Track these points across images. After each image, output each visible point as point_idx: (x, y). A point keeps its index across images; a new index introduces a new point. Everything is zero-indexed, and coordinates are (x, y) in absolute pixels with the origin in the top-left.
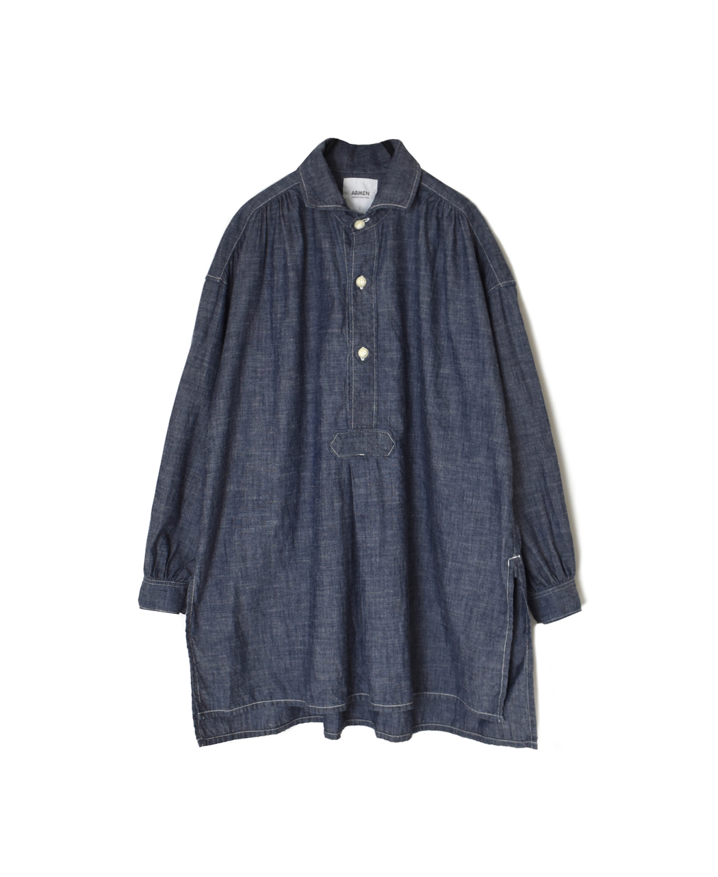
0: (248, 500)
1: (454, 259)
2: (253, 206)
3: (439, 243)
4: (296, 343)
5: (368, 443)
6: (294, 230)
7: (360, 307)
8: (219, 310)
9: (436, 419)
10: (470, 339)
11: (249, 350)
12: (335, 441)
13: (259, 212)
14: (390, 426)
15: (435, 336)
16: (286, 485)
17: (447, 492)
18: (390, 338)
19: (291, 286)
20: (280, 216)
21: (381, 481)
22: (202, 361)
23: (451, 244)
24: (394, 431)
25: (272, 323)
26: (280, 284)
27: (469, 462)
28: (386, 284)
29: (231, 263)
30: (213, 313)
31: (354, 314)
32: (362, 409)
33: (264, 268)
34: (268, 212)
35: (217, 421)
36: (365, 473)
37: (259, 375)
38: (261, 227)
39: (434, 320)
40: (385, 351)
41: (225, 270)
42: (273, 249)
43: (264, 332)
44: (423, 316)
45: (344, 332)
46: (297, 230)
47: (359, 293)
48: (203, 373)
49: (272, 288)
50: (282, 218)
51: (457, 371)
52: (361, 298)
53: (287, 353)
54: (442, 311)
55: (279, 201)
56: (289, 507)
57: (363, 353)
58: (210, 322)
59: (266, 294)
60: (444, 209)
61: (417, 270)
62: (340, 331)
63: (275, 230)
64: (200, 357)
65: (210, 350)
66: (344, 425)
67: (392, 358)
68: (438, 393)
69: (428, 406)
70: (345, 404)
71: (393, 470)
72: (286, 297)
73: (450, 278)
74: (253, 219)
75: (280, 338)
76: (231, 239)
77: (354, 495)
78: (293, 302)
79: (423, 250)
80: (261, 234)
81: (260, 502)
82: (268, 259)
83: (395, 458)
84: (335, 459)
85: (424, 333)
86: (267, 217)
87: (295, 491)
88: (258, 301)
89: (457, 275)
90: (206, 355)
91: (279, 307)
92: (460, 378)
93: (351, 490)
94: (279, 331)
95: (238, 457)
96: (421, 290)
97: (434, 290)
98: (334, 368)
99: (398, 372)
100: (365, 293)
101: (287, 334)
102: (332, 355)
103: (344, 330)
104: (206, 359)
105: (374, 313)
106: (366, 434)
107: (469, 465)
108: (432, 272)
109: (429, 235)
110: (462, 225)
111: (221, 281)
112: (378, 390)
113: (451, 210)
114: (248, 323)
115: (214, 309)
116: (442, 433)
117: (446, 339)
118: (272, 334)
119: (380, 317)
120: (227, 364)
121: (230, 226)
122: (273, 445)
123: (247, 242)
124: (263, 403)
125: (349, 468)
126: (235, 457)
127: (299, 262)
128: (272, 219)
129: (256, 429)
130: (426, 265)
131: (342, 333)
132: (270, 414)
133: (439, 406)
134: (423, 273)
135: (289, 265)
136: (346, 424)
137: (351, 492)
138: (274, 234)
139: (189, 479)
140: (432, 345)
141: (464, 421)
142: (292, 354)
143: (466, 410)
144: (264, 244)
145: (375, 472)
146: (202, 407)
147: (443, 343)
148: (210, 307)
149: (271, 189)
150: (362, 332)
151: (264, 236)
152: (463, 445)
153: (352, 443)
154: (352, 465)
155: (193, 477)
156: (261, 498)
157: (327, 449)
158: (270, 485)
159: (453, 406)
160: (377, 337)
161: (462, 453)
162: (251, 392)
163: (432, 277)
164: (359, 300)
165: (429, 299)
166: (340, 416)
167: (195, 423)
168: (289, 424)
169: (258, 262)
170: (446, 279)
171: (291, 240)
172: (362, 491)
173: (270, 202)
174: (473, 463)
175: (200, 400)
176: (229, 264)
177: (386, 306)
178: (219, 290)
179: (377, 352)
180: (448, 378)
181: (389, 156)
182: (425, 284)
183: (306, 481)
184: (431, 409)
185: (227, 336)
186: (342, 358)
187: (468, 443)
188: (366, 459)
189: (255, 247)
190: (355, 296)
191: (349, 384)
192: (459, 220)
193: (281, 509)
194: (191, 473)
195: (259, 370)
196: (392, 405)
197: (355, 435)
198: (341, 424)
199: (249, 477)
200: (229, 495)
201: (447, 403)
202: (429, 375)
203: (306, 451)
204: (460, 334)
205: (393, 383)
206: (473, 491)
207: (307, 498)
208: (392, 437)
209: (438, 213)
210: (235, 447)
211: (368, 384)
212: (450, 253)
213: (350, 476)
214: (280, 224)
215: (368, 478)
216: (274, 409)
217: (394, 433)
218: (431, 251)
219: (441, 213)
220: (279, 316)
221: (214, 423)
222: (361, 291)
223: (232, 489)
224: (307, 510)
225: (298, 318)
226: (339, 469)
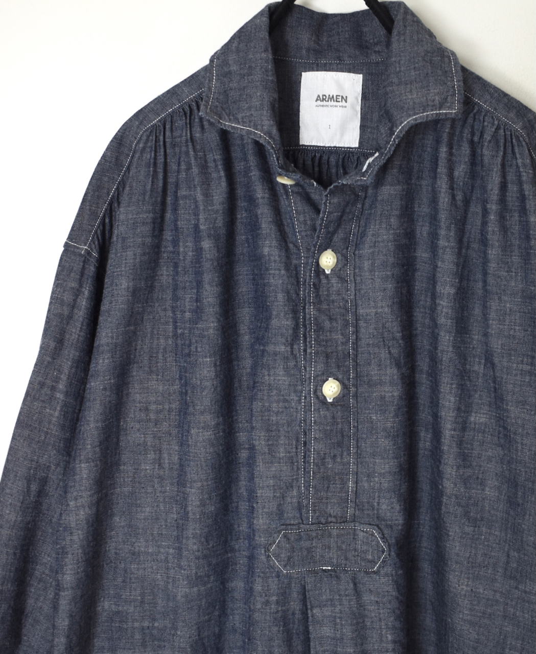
0: (134, 628)
1: (502, 217)
2: (141, 123)
3: (473, 187)
4: (215, 365)
5: (339, 548)
6: (211, 164)
7: (325, 306)
8: (84, 302)
9: (459, 505)
10: (529, 367)
11: (136, 374)
12: (278, 546)
13: (151, 132)
14: (377, 518)
15: (462, 356)
16: (200, 607)
17: (474, 635)
18: (380, 361)
19: (207, 265)
20: (187, 141)
21: (363, 616)
22: (53, 388)
23: (496, 191)
24: (387, 526)
25: (176, 328)
26: (189, 259)
27: (516, 588)
28: (373, 264)
29: (107, 220)
30: (73, 306)
31: (316, 319)
32: (328, 487)
33: (161, 230)
34: (168, 133)
35: (76, 499)
36: (331, 600)
37: (152, 416)
38: (155, 158)
39: (462, 326)
40: (370, 384)
41: (96, 232)
42: (176, 198)
43: (162, 341)
44: (442, 320)
45: (296, 352)
46: (216, 166)
47: (324, 281)
48: (55, 410)
49: (176, 266)
50: (190, 144)
51: (501, 419)
52: (328, 290)
53: (199, 382)
54: (477, 311)
55: (185, 114)
56: (206, 641)
57: (331, 389)
58: (68, 323)
59: (165, 274)
60: (483, 127)
61: (434, 236)
62: (289, 349)
63: (179, 165)
64: (49, 382)
65: (67, 371)
66: (294, 517)
67: (382, 398)
68: (464, 458)
69: (444, 480)
70: (297, 480)
71: (384, 596)
72: (199, 285)
73: (493, 253)
74: (141, 145)
75: (189, 355)
76: (106, 179)
77: (312, 636)
78: (211, 294)
79: (444, 199)
80: (155, 172)
81: (155, 632)
82: (169, 215)
83: (386, 575)
84: (278, 576)
85: (442, 351)
86: (164, 142)
87: (217, 613)
88: (151, 288)
89: (506, 248)
90: (60, 378)
91: (187, 298)
92: (505, 435)
93: (307, 627)
94: (187, 342)
95: (116, 553)
96: (438, 275)
97: (463, 273)
98: (277, 413)
99: (394, 422)
100: (334, 281)
101: (199, 349)
102: (275, 392)
103: (295, 347)
104: (61, 386)
105: (350, 317)
106: (335, 532)
107: (517, 594)
108: (460, 241)
109: (456, 173)
110: (518, 156)
111: (88, 253)
112: (358, 455)
113: (498, 128)
114: (132, 328)
115: (75, 300)
116: (470, 530)
117: (483, 361)
118: (176, 345)
119: (362, 323)
120: (94, 400)
121: (104, 156)
122: (178, 537)
123: (131, 187)
124: (160, 465)
125: (304, 592)
126: (111, 555)
127: (220, 222)
128: (174, 146)
129: (148, 509)
130: (448, 229)
131: (292, 351)
132: (172, 484)
133: (465, 481)
134: (442, 243)
135: (202, 227)
136: (298, 515)
137: (307, 632)
138: (178, 172)
139: (34, 583)
140: (457, 373)
141: (512, 512)
142: (208, 384)
143: (516, 494)
144: (160, 190)
145: (350, 601)
146: (53, 467)
147: (476, 368)
148: (68, 297)
149: (173, 92)
150: (329, 351)
151: (161, 176)
152: (508, 556)
153: (309, 550)
154: (308, 587)
155: (40, 580)
156: (156, 624)
157: (263, 558)
158: (171, 604)
159: (492, 482)
160: (355, 360)
161: (506, 569)
162: (139, 445)
163: (460, 249)
164: (323, 292)
165: (453, 291)
166: (289, 500)
167: (41, 493)
168: (203, 504)
169: (149, 220)
170: (485, 253)
171: (206, 182)
172: (327, 631)
173: (171, 115)
174: (526, 592)
175: (50, 457)
176: (103, 223)
177: (372, 304)
178: (84, 268)
179: (356, 386)
180: (484, 432)
181: (382, 32)
182: (447, 263)
183: (237, 595)
184: (448, 486)
185: (95, 350)
186: (294, 397)
187: (516, 554)
188: (334, 575)
189: (144, 194)
190: (316, 287)
191: (305, 443)
192: (513, 146)
193: (192, 646)
194: (37, 573)
195: (153, 407)
196: (383, 480)
197: (314, 534)
198: (290, 513)
199: (135, 590)
200: (103, 618)
201: (480, 476)
202: (449, 426)
203: (237, 547)
204: (510, 355)
205: (385, 443)
206: (523, 640)
207: (237, 625)
208: (383, 538)
209: (473, 134)
210: (111, 537)
211: (340, 444)
212: (494, 207)
213: (305, 604)
214: (187, 153)
215: (337, 610)
216: (180, 476)
217: (386, 532)
218: (459, 203)
219: (478, 134)
220: (188, 315)
221: (72, 503)
222: (327, 276)
223: (106, 607)
224: (238, 644)
225: (219, 321)
226: (284, 596)
